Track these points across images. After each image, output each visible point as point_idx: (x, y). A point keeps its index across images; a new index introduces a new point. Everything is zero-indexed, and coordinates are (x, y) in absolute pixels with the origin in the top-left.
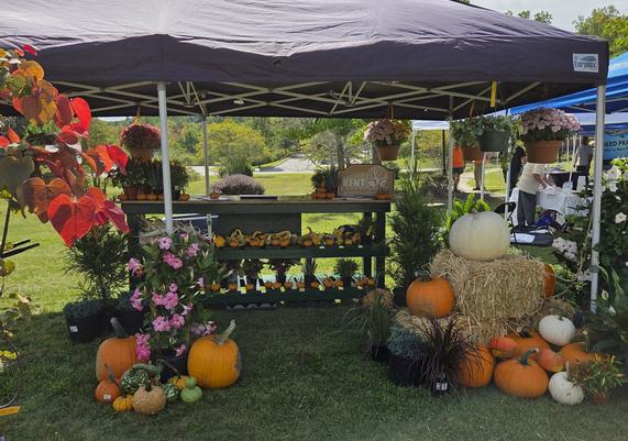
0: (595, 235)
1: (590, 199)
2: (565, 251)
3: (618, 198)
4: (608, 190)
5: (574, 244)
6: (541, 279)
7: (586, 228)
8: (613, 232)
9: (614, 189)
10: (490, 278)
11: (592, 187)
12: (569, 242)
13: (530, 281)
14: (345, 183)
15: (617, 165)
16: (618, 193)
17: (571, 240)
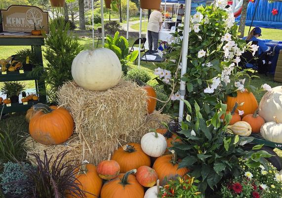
0: (183, 67)
1: (181, 38)
2: (163, 78)
3: (200, 37)
4: (193, 31)
5: (169, 72)
6: (144, 102)
7: (177, 60)
8: (196, 65)
9: (197, 30)
10: (101, 107)
11: (182, 28)
12: (166, 71)
13: (136, 105)
14: (8, 21)
15: (200, 11)
16: (200, 33)
17: (167, 69)
